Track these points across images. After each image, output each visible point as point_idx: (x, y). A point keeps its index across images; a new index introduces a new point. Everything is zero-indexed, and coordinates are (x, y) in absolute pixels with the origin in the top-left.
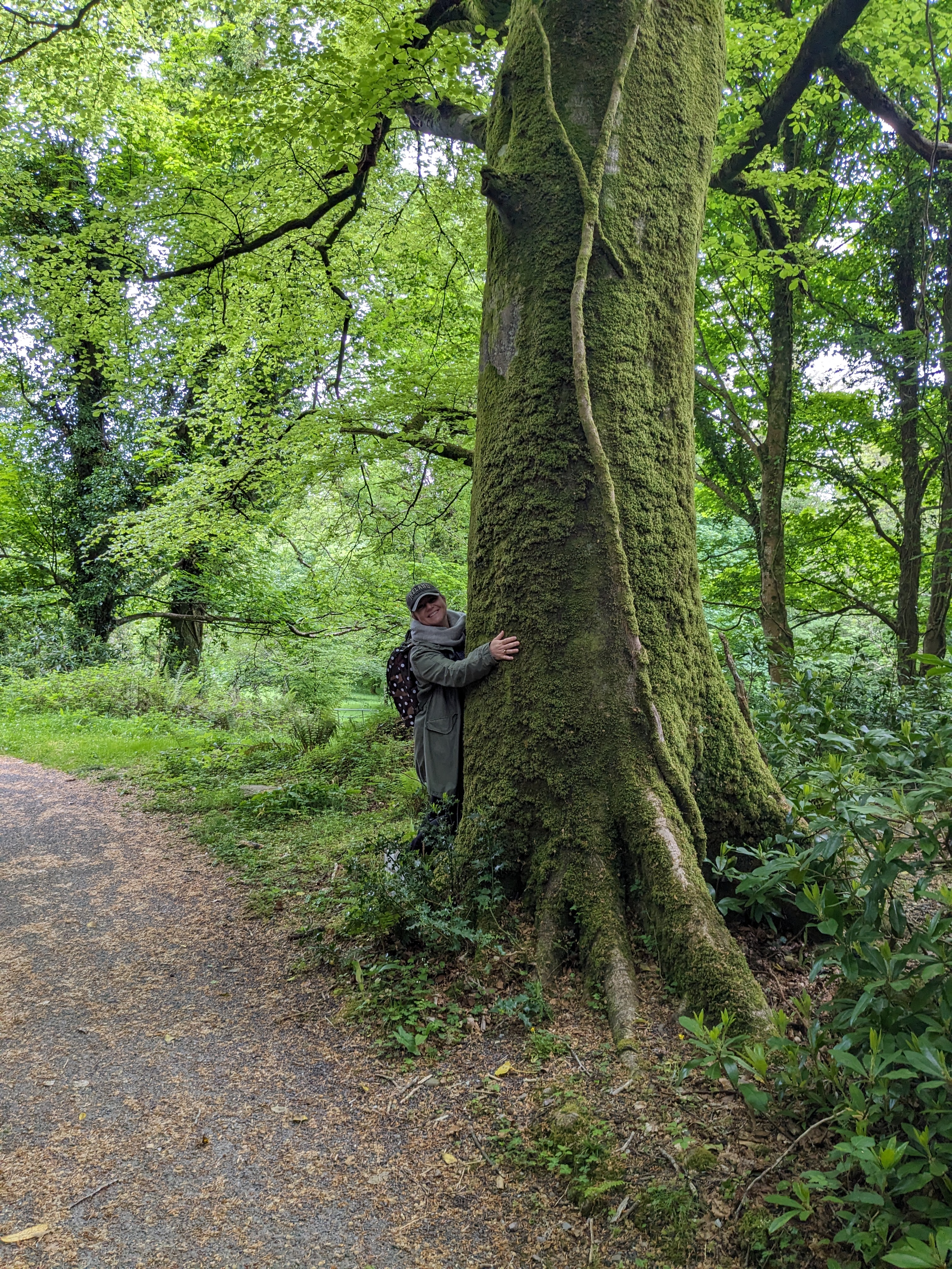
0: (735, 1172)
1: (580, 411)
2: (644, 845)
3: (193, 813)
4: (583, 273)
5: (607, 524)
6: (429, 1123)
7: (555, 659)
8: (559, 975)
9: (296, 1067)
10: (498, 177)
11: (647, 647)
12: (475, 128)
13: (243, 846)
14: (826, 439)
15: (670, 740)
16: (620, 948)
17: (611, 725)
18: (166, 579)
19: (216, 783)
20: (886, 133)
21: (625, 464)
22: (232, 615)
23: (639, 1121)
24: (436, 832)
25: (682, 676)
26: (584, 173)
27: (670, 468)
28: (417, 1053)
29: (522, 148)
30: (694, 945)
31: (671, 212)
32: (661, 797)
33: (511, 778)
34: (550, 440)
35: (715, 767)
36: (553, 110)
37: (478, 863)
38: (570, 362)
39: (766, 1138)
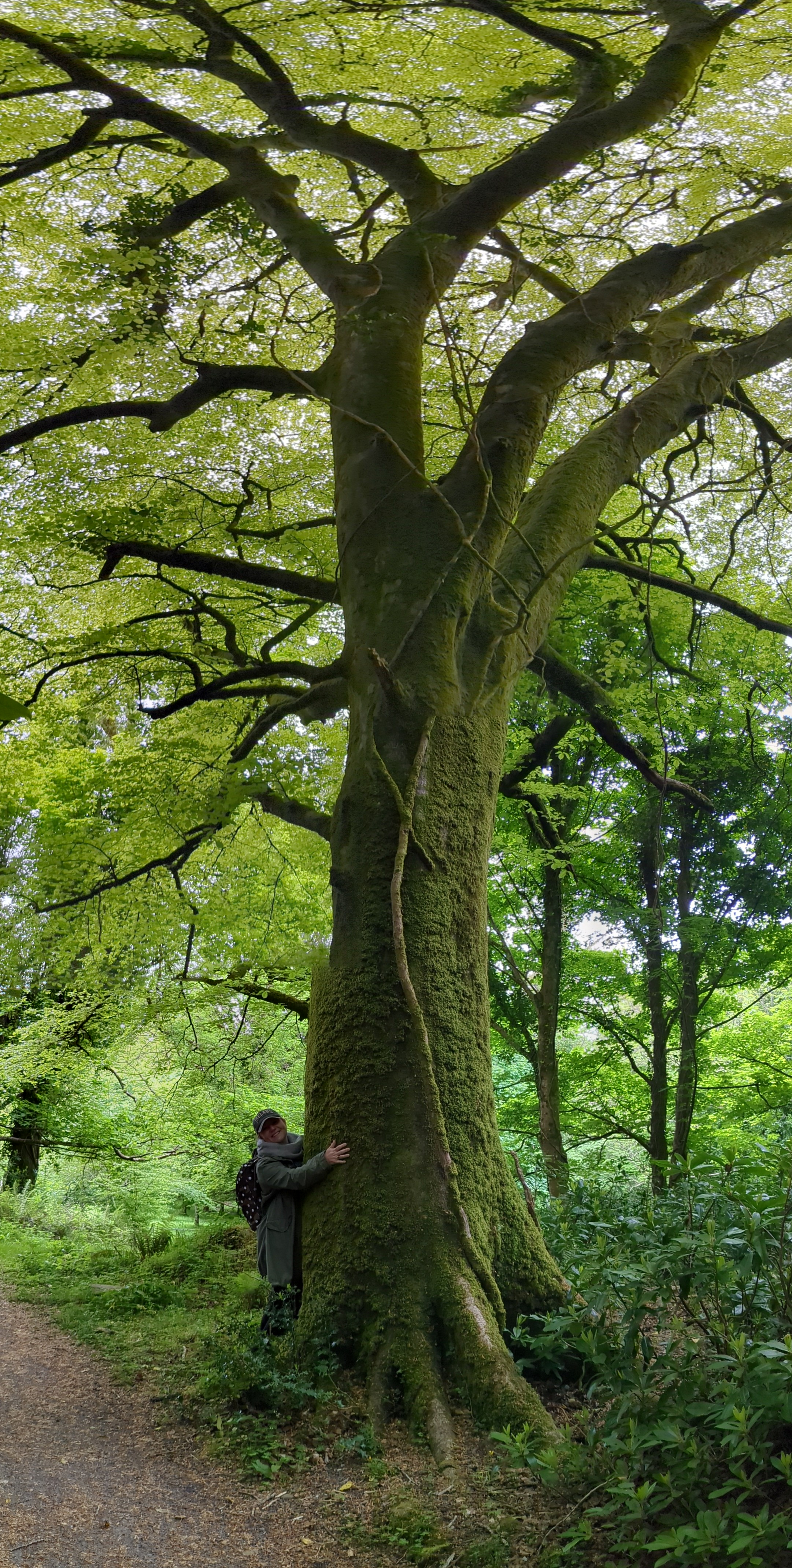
0: (536, 1529)
1: (400, 972)
2: (457, 1319)
3: (52, 1305)
4: (400, 867)
5: (422, 1062)
6: (288, 1521)
7: (382, 1172)
8: (389, 1423)
11: (455, 1161)
13: (100, 1332)
15: (475, 1235)
16: (439, 1398)
17: (428, 1225)
19: (69, 1281)
21: (435, 1015)
22: (66, 1140)
23: (461, 1509)
24: (282, 1316)
25: (483, 1185)
26: (399, 794)
27: (471, 1018)
28: (273, 1477)
30: (499, 1390)
31: (468, 824)
32: (469, 1281)
33: (345, 1271)
34: (375, 995)
35: (511, 1257)
36: (374, 750)
37: (318, 1341)
38: (391, 934)
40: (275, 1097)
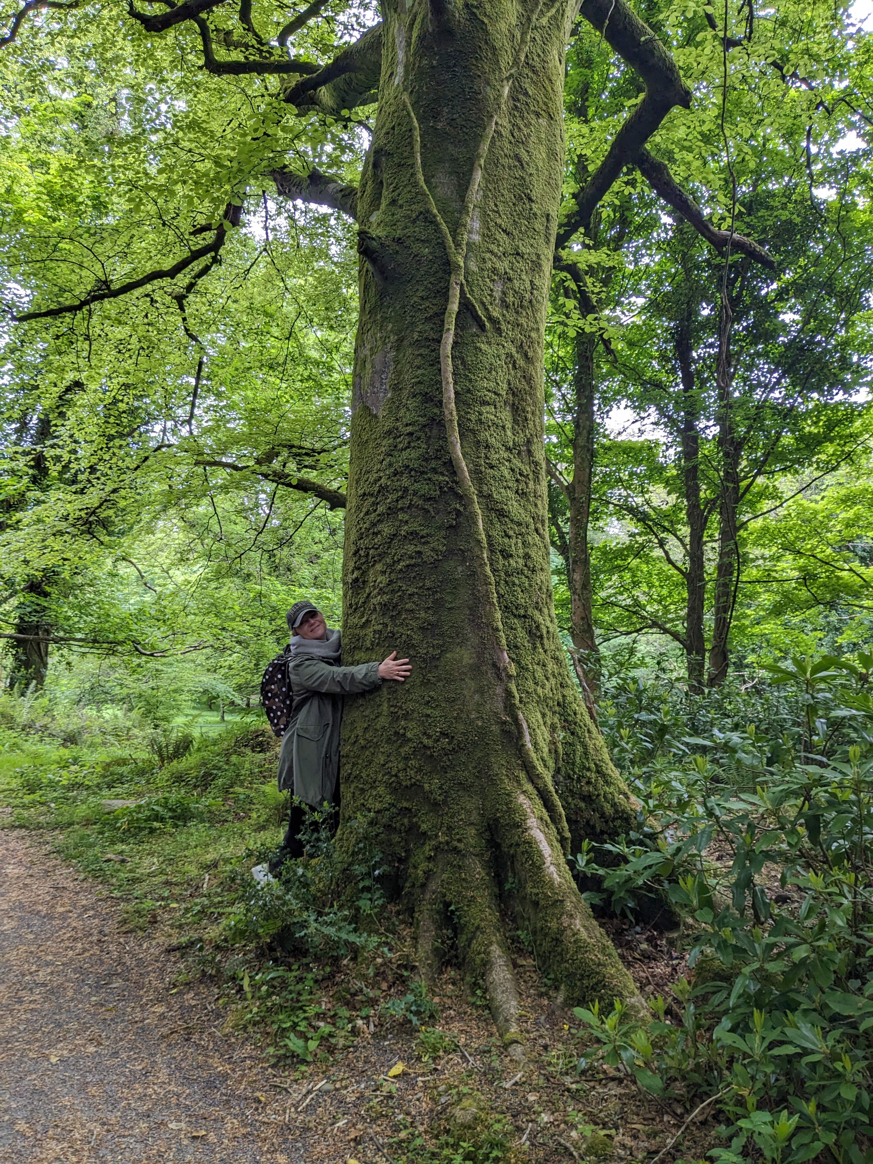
0: (631, 1154)
1: (450, 448)
2: (518, 845)
3: (54, 829)
4: (451, 324)
5: (476, 549)
6: (329, 1129)
7: (430, 672)
8: (439, 974)
9: (188, 1081)
10: (373, 239)
11: (513, 660)
12: (343, 196)
13: (109, 860)
14: (620, 480)
15: (535, 744)
16: (498, 944)
17: (483, 733)
18: (14, 602)
19: (75, 798)
20: (665, 224)
21: (490, 496)
22: (79, 636)
23: (534, 1113)
24: (318, 840)
25: (543, 687)
26: (450, 239)
27: (528, 500)
28: (310, 1059)
29: (393, 215)
30: (568, 937)
31: (524, 277)
32: (531, 799)
33: (389, 785)
34: (423, 473)
35: (573, 770)
36: (422, 183)
37: (359, 869)
38: (440, 404)
39: (653, 1119)
40: (303, 590)
